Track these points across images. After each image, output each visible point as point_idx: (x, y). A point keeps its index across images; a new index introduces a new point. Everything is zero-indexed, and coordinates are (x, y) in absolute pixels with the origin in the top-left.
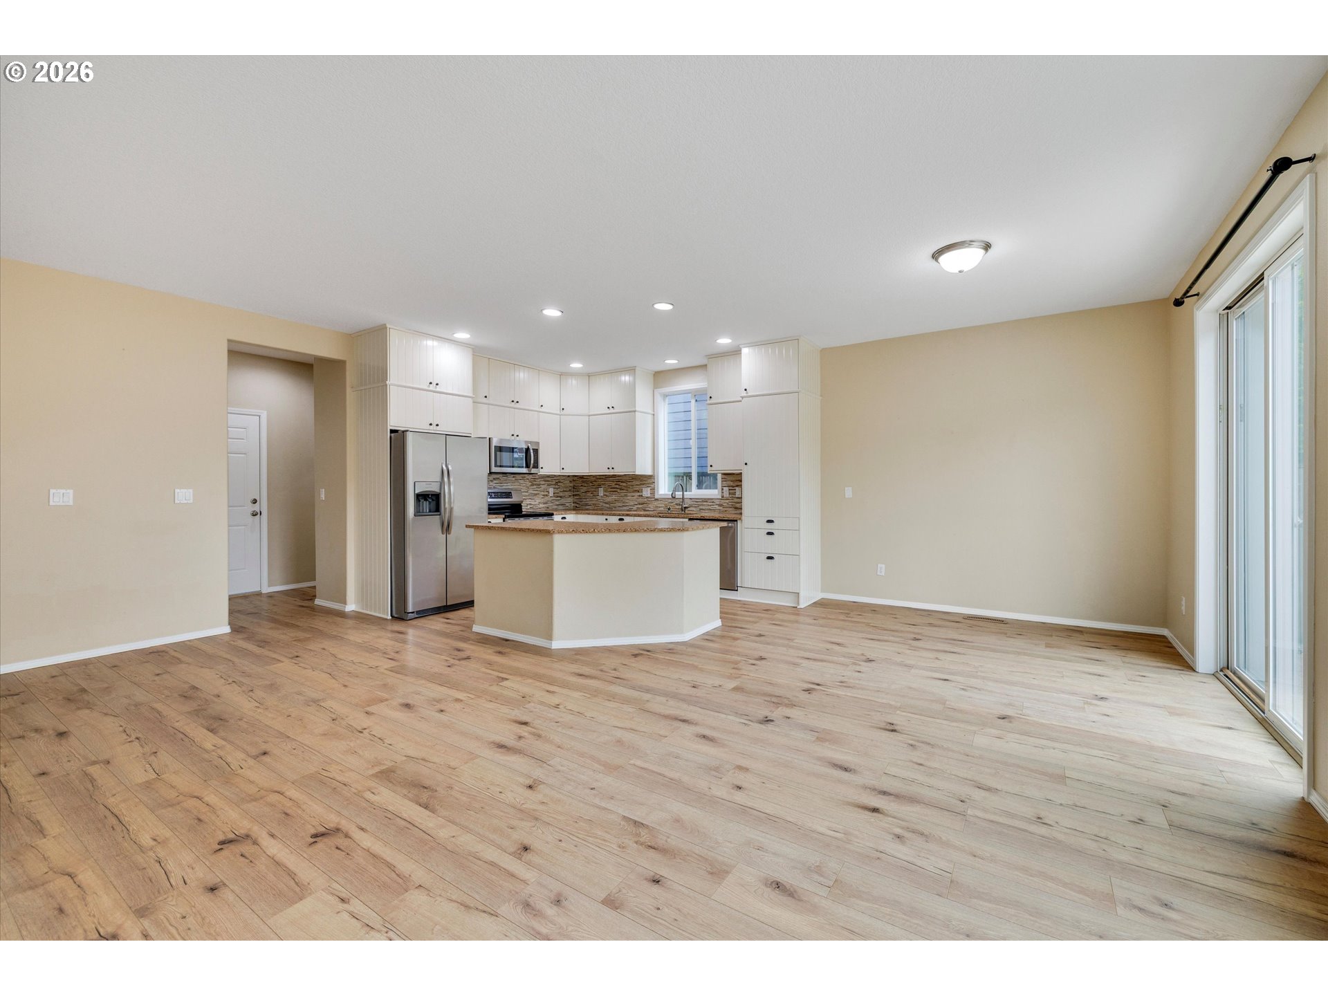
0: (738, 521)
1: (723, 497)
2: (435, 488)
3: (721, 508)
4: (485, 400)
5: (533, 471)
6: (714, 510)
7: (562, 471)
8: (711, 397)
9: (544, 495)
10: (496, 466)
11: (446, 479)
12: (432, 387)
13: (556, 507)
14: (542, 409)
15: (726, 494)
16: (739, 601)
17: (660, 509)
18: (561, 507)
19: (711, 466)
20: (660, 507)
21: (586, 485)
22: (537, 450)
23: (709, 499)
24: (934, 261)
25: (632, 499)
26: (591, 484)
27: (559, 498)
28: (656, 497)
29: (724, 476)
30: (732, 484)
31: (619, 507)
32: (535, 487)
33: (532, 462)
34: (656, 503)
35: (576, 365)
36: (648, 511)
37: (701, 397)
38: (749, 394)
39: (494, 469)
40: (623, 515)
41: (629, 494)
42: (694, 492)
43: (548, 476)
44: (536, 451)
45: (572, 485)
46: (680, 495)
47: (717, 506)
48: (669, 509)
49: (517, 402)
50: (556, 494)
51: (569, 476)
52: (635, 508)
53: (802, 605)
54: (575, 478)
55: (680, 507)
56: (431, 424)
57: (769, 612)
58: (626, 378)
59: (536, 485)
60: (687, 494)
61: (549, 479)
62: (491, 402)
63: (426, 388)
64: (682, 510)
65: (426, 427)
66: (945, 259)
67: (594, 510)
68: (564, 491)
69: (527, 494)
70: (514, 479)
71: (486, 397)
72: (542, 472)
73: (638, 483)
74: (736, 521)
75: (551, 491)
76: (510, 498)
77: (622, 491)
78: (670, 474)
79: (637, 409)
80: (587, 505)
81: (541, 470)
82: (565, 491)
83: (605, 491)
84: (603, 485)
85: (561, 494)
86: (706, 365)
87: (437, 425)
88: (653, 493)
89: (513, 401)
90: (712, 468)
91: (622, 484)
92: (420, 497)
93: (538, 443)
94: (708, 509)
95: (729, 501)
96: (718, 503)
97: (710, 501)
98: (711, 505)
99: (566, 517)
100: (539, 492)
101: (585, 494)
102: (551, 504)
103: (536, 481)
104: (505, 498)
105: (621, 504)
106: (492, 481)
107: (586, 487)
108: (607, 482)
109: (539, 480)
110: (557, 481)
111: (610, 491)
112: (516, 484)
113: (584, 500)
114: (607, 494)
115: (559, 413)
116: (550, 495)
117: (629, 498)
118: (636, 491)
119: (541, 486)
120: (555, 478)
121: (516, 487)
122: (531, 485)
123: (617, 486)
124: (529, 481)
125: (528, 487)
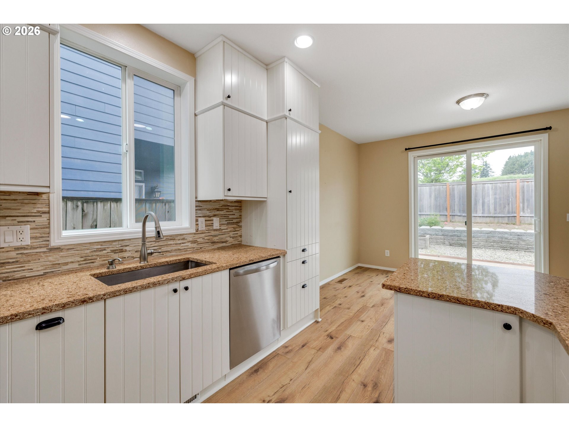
1: (197, 230)
3: (195, 245)
15: (202, 226)
20: (66, 264)
23: (177, 235)
28: (55, 243)
29: (200, 204)
30: (208, 213)
34: (53, 257)
88: (43, 237)
94: (176, 250)
95: (203, 235)
96: (191, 239)
97: (178, 238)
98: (180, 244)
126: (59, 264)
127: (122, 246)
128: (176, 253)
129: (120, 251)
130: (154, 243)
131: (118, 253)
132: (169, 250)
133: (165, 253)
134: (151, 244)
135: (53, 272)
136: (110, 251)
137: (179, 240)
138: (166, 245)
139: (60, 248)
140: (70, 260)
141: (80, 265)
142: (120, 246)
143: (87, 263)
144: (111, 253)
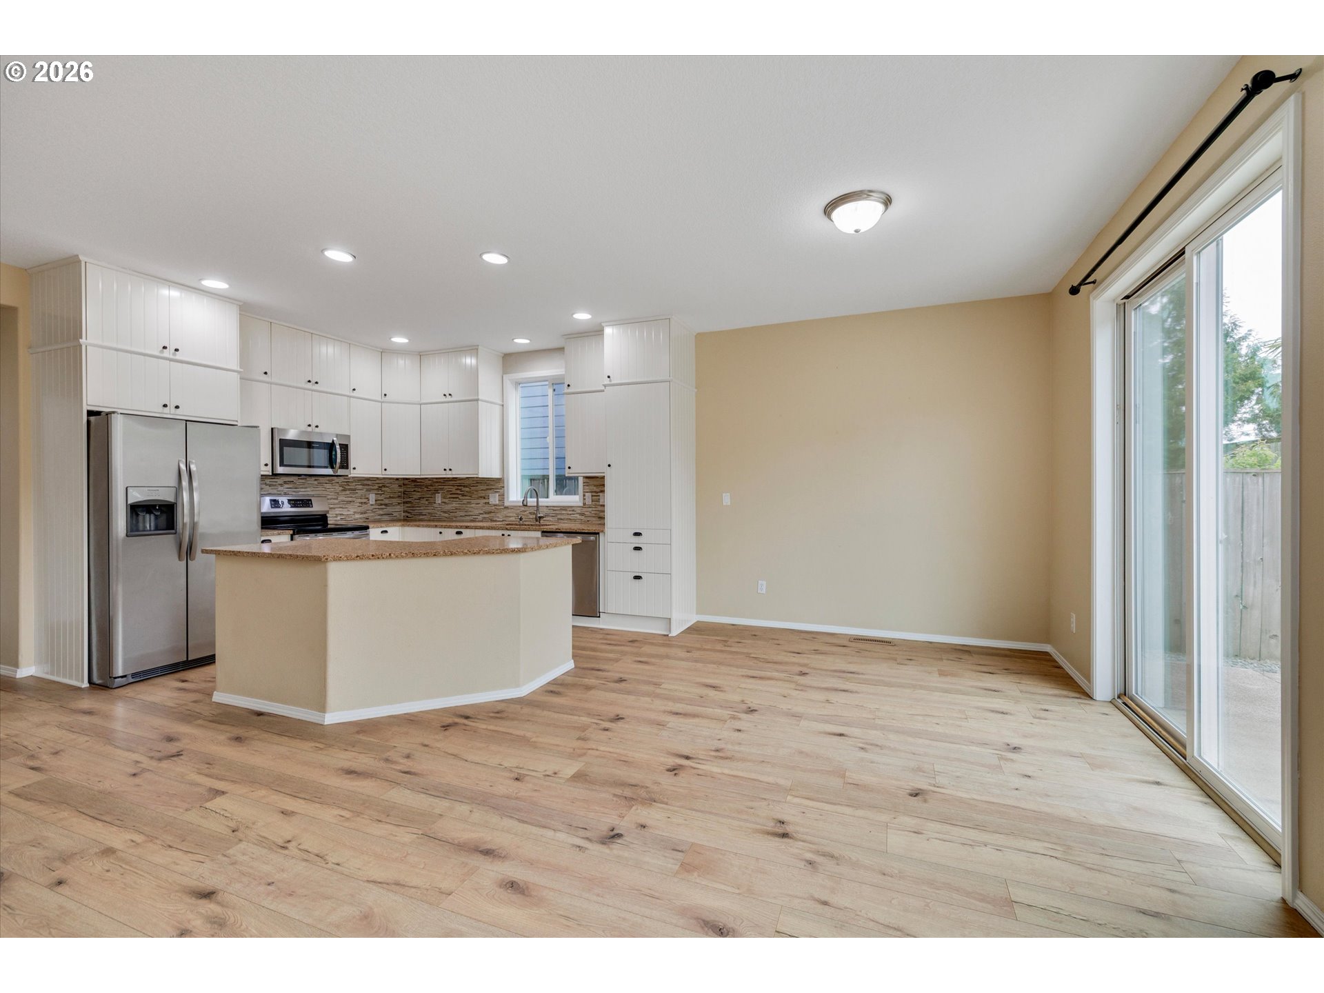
0: (601, 534)
1: (584, 504)
2: (167, 496)
3: (583, 518)
4: (265, 378)
5: (341, 472)
6: (575, 520)
7: (384, 472)
8: (569, 386)
9: (361, 503)
10: (282, 464)
11: (185, 483)
12: (166, 353)
13: (379, 517)
14: (354, 394)
15: (589, 501)
16: (601, 629)
17: (511, 519)
18: (386, 518)
19: (569, 468)
20: (510, 517)
21: (420, 490)
22: (347, 446)
23: (569, 507)
24: (826, 219)
25: (476, 507)
26: (426, 489)
27: (383, 507)
28: (506, 504)
29: (587, 480)
30: (595, 489)
31: (461, 516)
32: (348, 492)
33: (339, 460)
34: (506, 512)
35: (400, 340)
36: (496, 521)
37: (557, 384)
38: (613, 382)
39: (280, 470)
40: (461, 527)
41: (472, 501)
42: (554, 499)
43: (368, 479)
44: (345, 448)
45: (402, 490)
46: (533, 502)
47: (578, 516)
48: (521, 519)
49: (317, 383)
50: (378, 502)
51: (397, 479)
52: (480, 518)
53: (674, 633)
54: (406, 482)
55: (534, 516)
56: (165, 406)
57: (636, 644)
58: (469, 361)
59: (349, 490)
60: (543, 502)
61: (369, 483)
62: (274, 380)
63: (157, 353)
64: (537, 521)
65: (157, 410)
66: (839, 213)
67: (430, 521)
68: (390, 497)
69: (336, 501)
70: (316, 482)
71: (266, 373)
72: (353, 474)
73: (483, 487)
74: (598, 533)
75: (372, 497)
76: (309, 507)
77: (464, 498)
78: (523, 477)
79: (480, 397)
80: (421, 514)
81: (352, 471)
82: (393, 498)
83: (443, 498)
84: (442, 489)
85: (387, 501)
86: (564, 348)
87: (177, 407)
88: (502, 500)
89: (309, 381)
90: (571, 471)
91: (463, 489)
92: (136, 510)
93: (348, 437)
94: (567, 519)
95: (590, 509)
96: (579, 512)
97: (569, 509)
98: (571, 514)
99: (386, 532)
100: (354, 499)
101: (418, 501)
102: (372, 515)
103: (349, 485)
104: (301, 507)
105: (462, 514)
106: (281, 485)
107: (419, 492)
108: (445, 487)
109: (354, 484)
110: (381, 485)
111: (450, 498)
112: (317, 489)
113: (418, 508)
114: (446, 501)
115: (380, 399)
116: (371, 503)
117: (473, 505)
118: (481, 497)
119: (357, 491)
120: (378, 482)
121: (318, 493)
122: (342, 490)
123: (458, 492)
124: (337, 485)
125: (338, 493)
136: (528, 513)
137: (570, 511)
139: (508, 507)
141: (515, 519)
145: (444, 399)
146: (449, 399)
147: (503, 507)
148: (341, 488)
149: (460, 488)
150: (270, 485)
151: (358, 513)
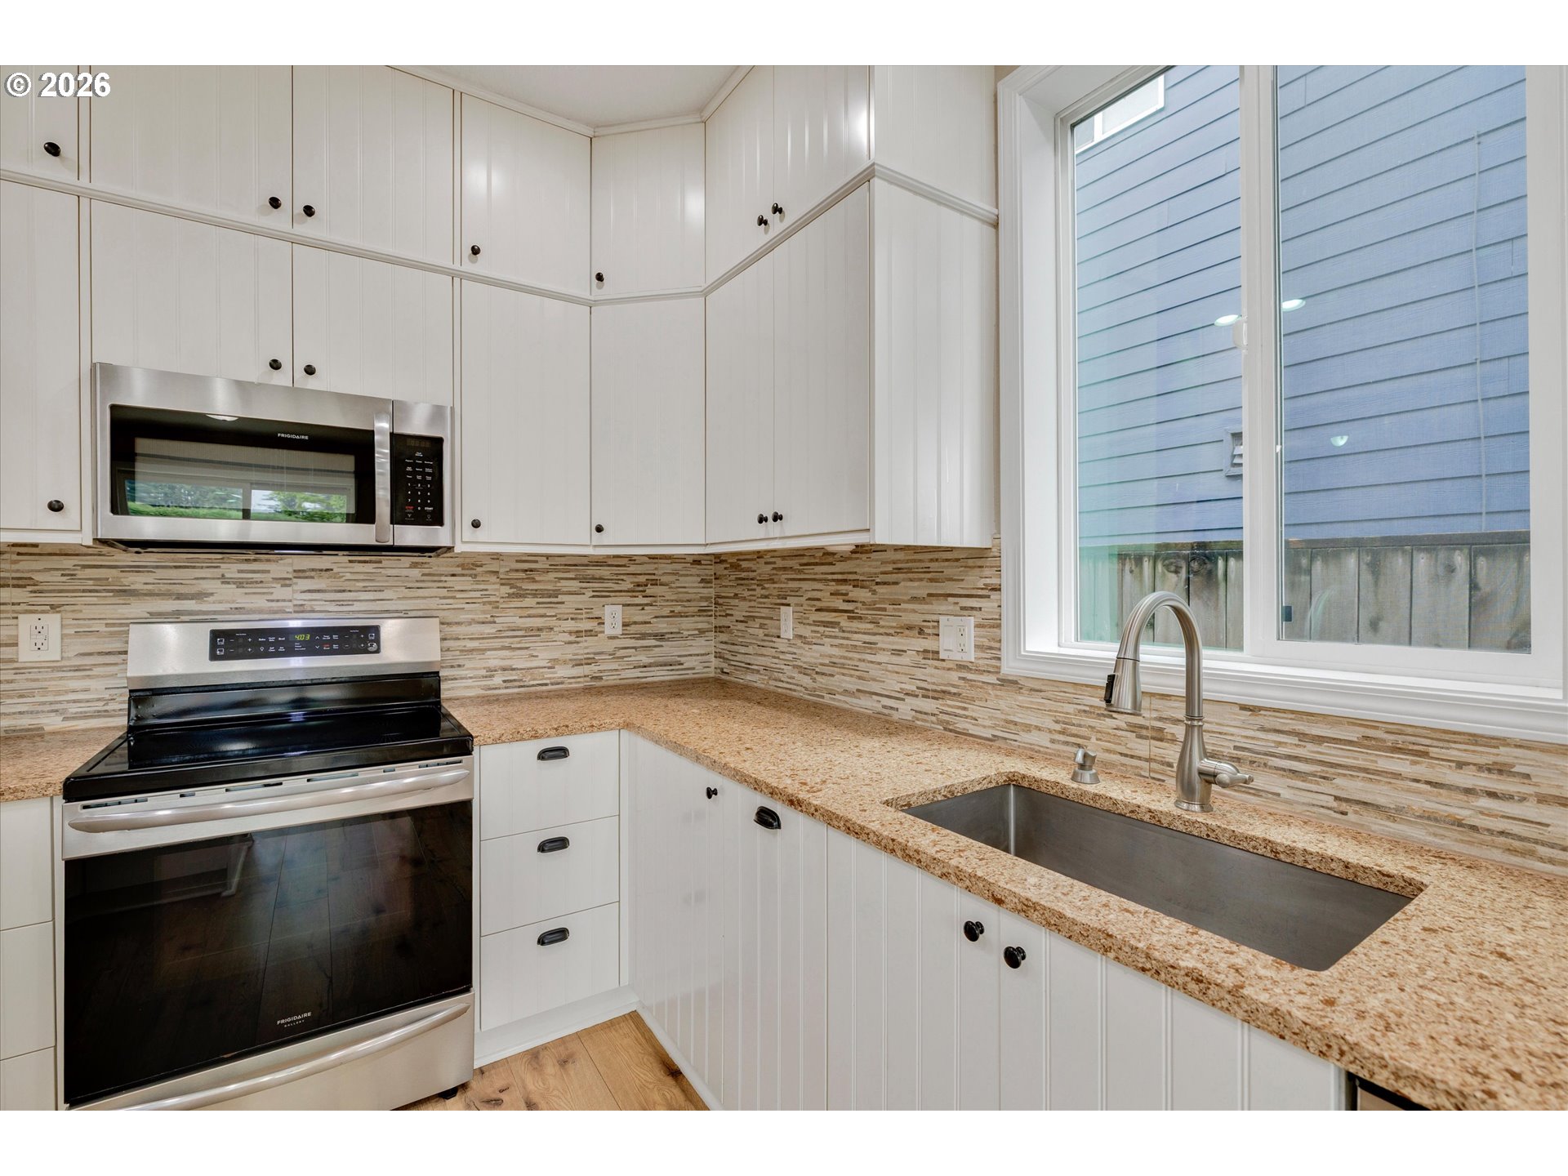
4: (52, 171)
5: (412, 535)
7: (597, 538)
9: (578, 633)
10: (125, 505)
13: (637, 673)
14: (480, 266)
20: (1028, 728)
21: (746, 594)
22: (439, 443)
25: (893, 665)
26: (759, 591)
27: (653, 642)
28: (1010, 667)
31: (846, 692)
32: (530, 602)
34: (1007, 702)
39: (116, 526)
41: (882, 641)
44: (423, 452)
45: (711, 592)
46: (1162, 672)
49: (308, 211)
50: (633, 629)
51: (697, 561)
52: (905, 709)
54: (720, 569)
60: (1221, 674)
61: (604, 572)
67: (768, 692)
68: (673, 614)
69: (489, 630)
71: (53, 149)
72: (473, 543)
73: (921, 589)
75: (613, 615)
76: (366, 651)
77: (856, 625)
80: (748, 668)
82: (680, 615)
83: (801, 621)
84: (796, 592)
85: (662, 626)
88: (991, 648)
89: (278, 205)
91: (856, 593)
93: (447, 413)
97: (1455, 754)
98: (1468, 791)
99: (561, 752)
100: (552, 622)
101: (741, 626)
102: (615, 666)
103: (534, 581)
104: (332, 652)
105: (851, 684)
106: (285, 582)
107: (744, 599)
108: (805, 585)
109: (552, 576)
110: (642, 579)
111: (817, 623)
112: (420, 593)
113: (743, 650)
114: (806, 631)
115: (586, 295)
116: (608, 631)
117: (882, 657)
118: (910, 628)
119: (561, 598)
120: (632, 569)
121: (421, 604)
122: (510, 596)
123: (839, 603)
124: (493, 579)
125: (495, 605)
126: (1016, 724)
127: (1160, 719)
128: (1435, 835)
129: (1154, 734)
130: (1295, 740)
131: (1146, 738)
132: (1381, 800)
133: (1357, 808)
134: (1280, 744)
135: (1006, 739)
136: (1124, 726)
137: (1461, 765)
138: (1366, 770)
139: (1015, 682)
140: (1034, 721)
141: (1053, 741)
142: (1155, 714)
143: (1067, 743)
144: (1129, 734)
145: (761, 237)
146: (777, 225)
147: (992, 679)
148: (506, 590)
149: (843, 588)
150: (240, 584)
151: (565, 662)
